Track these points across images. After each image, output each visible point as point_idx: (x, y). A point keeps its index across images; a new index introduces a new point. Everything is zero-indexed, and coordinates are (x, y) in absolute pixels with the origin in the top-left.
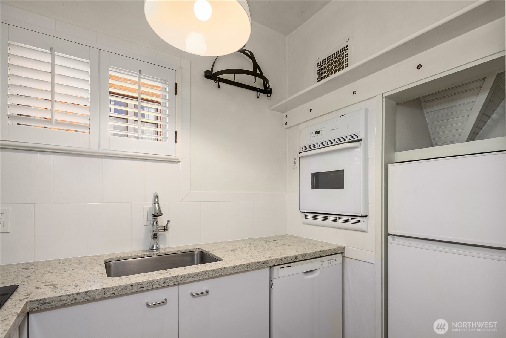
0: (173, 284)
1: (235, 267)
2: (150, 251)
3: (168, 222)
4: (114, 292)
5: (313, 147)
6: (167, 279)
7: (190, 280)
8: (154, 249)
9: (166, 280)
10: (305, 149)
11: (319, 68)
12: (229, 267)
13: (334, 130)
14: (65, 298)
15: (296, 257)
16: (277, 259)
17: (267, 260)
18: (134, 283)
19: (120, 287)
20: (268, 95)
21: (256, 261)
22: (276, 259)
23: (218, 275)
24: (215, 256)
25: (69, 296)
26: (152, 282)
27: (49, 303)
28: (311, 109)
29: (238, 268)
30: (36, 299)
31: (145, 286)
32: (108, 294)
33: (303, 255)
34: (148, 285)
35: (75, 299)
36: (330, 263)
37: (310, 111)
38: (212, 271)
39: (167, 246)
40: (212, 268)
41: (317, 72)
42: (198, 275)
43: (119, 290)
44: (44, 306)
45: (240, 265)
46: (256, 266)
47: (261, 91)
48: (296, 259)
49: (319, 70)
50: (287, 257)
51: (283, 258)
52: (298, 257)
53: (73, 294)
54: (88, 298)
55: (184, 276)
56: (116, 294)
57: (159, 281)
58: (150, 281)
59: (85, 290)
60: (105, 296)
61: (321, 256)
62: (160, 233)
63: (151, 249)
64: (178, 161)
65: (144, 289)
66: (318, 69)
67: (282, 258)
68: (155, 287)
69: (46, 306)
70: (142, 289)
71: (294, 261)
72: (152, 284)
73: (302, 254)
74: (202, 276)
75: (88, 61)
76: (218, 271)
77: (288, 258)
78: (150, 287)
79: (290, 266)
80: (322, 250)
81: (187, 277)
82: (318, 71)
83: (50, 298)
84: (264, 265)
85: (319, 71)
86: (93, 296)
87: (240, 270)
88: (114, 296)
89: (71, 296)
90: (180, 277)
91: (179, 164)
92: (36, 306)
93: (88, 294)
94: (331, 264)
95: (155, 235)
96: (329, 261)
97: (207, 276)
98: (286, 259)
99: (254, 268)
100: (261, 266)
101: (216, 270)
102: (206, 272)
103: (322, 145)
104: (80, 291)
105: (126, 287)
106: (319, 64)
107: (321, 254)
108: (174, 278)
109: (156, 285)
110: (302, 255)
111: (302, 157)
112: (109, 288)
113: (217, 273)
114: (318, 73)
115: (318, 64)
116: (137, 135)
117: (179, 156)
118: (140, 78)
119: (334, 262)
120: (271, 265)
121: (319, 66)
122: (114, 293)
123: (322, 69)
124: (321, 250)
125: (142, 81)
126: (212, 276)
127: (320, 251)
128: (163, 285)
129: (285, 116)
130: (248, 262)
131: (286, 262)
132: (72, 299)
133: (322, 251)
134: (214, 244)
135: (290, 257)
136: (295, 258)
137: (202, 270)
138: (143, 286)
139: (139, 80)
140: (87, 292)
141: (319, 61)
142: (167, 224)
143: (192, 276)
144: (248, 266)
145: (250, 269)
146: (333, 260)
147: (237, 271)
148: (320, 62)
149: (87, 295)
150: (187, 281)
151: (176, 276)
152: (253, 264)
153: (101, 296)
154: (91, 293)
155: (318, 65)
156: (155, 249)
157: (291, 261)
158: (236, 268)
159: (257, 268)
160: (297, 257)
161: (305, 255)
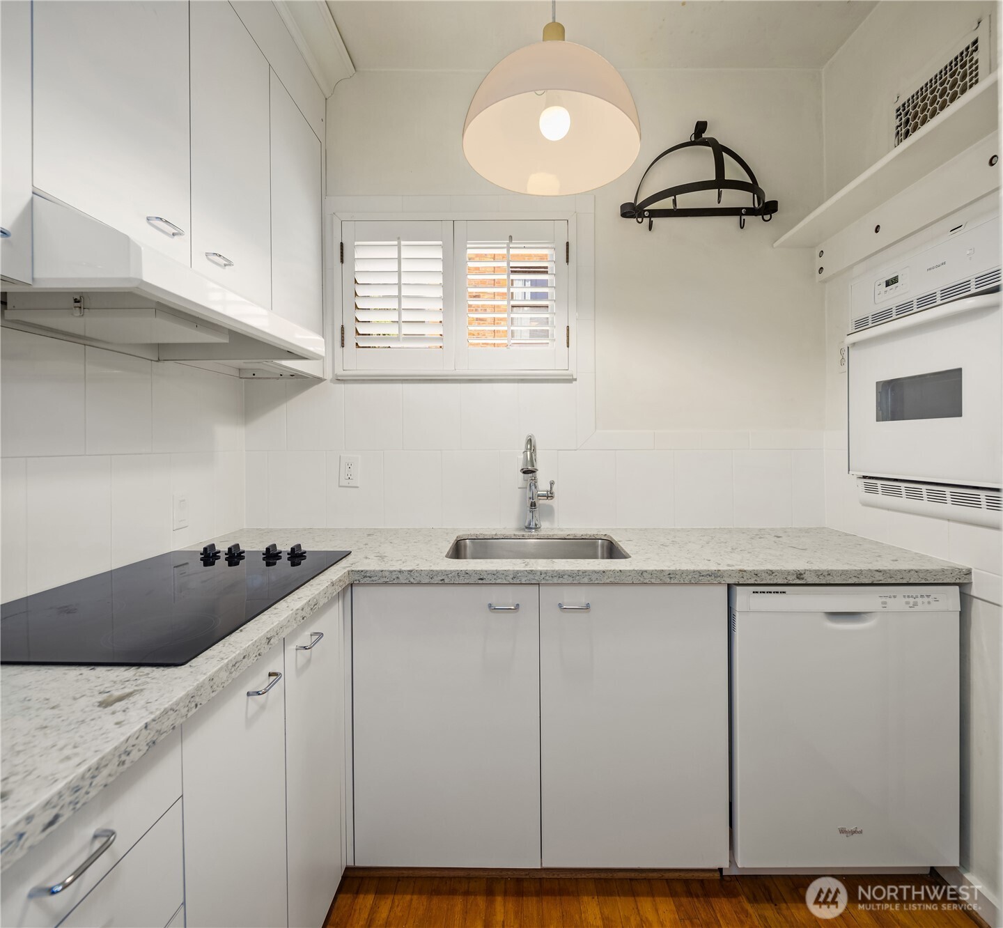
0: (527, 582)
1: (642, 573)
2: (526, 530)
3: (552, 484)
4: (443, 578)
5: (882, 317)
6: (518, 572)
7: (555, 580)
8: (531, 528)
9: (516, 574)
10: (861, 324)
11: (901, 119)
12: (630, 571)
13: (933, 268)
14: (387, 574)
15: (799, 575)
16: (745, 571)
17: (719, 570)
18: (470, 571)
19: (451, 572)
20: (764, 216)
21: (692, 567)
22: (741, 571)
23: (608, 581)
24: (623, 549)
25: (391, 572)
26: (495, 574)
27: (370, 577)
28: (878, 226)
29: (650, 576)
30: (358, 569)
31: (485, 577)
32: (437, 579)
33: (818, 573)
34: (489, 576)
35: (398, 578)
36: (915, 604)
37: (877, 231)
38: (595, 572)
39: (556, 526)
40: (596, 568)
41: (895, 132)
42: (569, 576)
43: (450, 575)
44: (365, 579)
45: (653, 571)
46: (690, 577)
47: (751, 212)
48: (798, 578)
49: (901, 124)
50: (771, 571)
51: (761, 571)
52: (804, 576)
53: (395, 571)
54: (412, 580)
55: (546, 573)
56: (446, 581)
57: (505, 573)
58: (493, 571)
59: (409, 569)
60: (432, 581)
61: (880, 582)
62: (541, 502)
63: (527, 528)
64: (571, 378)
65: (484, 582)
66: (898, 123)
67: (757, 571)
68: (499, 581)
69: (367, 580)
70: (480, 582)
71: (794, 582)
72: (495, 577)
73: (818, 570)
74: (578, 577)
75: (440, 243)
76: (607, 573)
77: (776, 573)
78: (493, 580)
79: (784, 592)
80: (885, 568)
81: (550, 575)
82: (898, 127)
83: (371, 571)
84: (709, 578)
85: (899, 129)
86: (418, 579)
87: (653, 581)
88: (443, 583)
89: (394, 573)
90: (539, 574)
91: (574, 382)
92: (357, 578)
93: (412, 573)
94: (916, 608)
95: (533, 505)
96: (911, 600)
97: (586, 580)
98: (770, 575)
99: (686, 582)
100: (705, 580)
101: (604, 572)
102: (585, 572)
103: (905, 309)
104: (403, 569)
105: (458, 573)
106: (901, 111)
107: (881, 578)
108: (529, 573)
109: (502, 579)
110: (816, 571)
111: (854, 344)
112: (437, 571)
113: (606, 577)
114: (898, 133)
115: (898, 110)
116: (506, 342)
117: (572, 371)
118: (509, 248)
119: (929, 603)
120: (731, 581)
121: (901, 114)
122: (443, 580)
123: (907, 121)
124: (881, 568)
125: (512, 252)
126: (596, 582)
127: (877, 571)
128: (511, 581)
129: (817, 253)
130: (673, 568)
131: (769, 582)
132: (394, 577)
133: (885, 571)
134: (641, 530)
135: (781, 572)
136: (795, 577)
137: (578, 569)
138: (481, 577)
139: (508, 251)
140: (411, 571)
141: (900, 104)
142: (551, 488)
143: (560, 575)
144: (671, 574)
145: (676, 582)
146: (926, 600)
147: (647, 581)
148: (904, 105)
149: (411, 576)
150: (551, 582)
151: (532, 571)
152: (682, 572)
153: (427, 581)
154: (417, 574)
155: (898, 113)
156: (534, 528)
157: (785, 582)
158: (645, 574)
159: (693, 582)
160: (801, 574)
161: (826, 574)
